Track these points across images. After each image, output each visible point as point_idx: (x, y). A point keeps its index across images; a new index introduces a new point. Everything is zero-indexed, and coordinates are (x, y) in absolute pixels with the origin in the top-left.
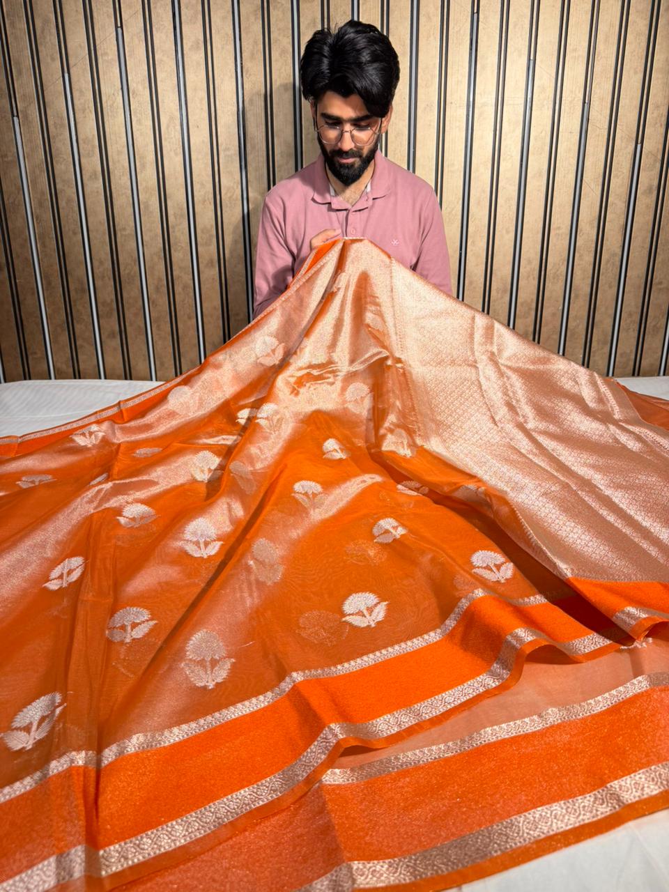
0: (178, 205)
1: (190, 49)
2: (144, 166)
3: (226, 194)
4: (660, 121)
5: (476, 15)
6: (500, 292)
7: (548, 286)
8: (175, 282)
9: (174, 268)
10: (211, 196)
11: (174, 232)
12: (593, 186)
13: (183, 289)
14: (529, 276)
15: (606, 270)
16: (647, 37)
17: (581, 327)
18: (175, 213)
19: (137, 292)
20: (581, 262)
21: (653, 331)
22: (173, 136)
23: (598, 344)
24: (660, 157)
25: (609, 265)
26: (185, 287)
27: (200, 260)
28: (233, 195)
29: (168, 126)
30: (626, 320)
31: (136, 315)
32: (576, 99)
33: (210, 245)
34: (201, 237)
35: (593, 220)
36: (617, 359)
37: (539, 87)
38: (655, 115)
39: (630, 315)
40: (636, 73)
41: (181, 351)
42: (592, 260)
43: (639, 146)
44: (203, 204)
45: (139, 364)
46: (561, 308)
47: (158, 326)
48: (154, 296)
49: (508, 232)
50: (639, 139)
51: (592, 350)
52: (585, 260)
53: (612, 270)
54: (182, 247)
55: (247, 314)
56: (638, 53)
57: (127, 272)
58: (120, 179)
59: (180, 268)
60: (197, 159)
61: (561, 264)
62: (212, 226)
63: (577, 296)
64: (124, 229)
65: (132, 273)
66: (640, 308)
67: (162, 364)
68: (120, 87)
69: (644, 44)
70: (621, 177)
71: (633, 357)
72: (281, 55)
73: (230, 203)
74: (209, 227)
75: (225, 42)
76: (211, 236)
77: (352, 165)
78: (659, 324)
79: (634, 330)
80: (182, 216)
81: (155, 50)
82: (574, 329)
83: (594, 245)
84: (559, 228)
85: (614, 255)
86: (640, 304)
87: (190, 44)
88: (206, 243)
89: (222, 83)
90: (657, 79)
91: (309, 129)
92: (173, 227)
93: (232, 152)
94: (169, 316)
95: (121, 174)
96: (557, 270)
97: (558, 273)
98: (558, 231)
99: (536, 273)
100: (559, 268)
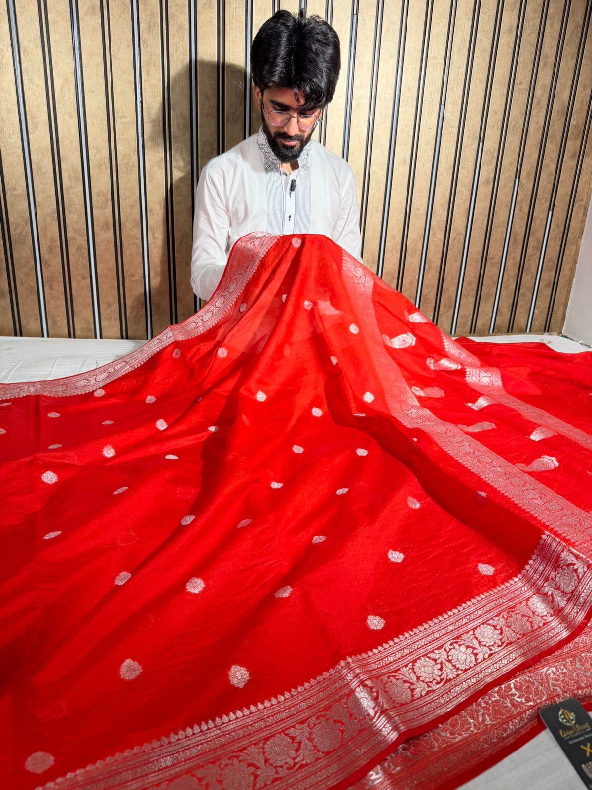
0: (73, 168)
1: (85, 13)
2: (36, 126)
3: (122, 160)
4: (497, 125)
5: (355, 16)
6: (370, 262)
7: (407, 259)
8: (69, 243)
9: (68, 229)
10: (107, 161)
11: (68, 194)
12: (445, 175)
13: (77, 251)
14: (393, 250)
15: (453, 246)
16: (490, 54)
17: (432, 293)
18: (69, 176)
19: (27, 252)
20: (434, 239)
21: (487, 297)
22: (67, 98)
23: (445, 308)
24: (496, 155)
25: (455, 242)
26: (79, 248)
27: (95, 223)
28: (129, 161)
29: (62, 89)
30: (466, 288)
31: (27, 274)
32: (434, 100)
33: (105, 208)
34: (97, 201)
35: (444, 204)
36: (458, 320)
37: (405, 86)
38: (494, 120)
39: (470, 284)
40: (480, 82)
41: (75, 310)
42: (443, 237)
43: (481, 144)
44: (99, 168)
45: (30, 323)
46: (417, 277)
47: (51, 287)
48: (46, 256)
49: (377, 211)
50: (481, 139)
51: (440, 312)
52: (437, 237)
53: (458, 247)
54: (77, 210)
55: (142, 275)
56: (482, 66)
57: (18, 231)
58: (10, 137)
59: (74, 230)
60: (93, 124)
61: (419, 240)
62: (107, 190)
63: (430, 268)
64: (15, 189)
65: (23, 233)
66: (478, 278)
67: (55, 323)
68: (10, 43)
69: (488, 59)
70: (467, 169)
71: (470, 318)
72: (178, 31)
73: (127, 169)
74: (105, 191)
75: (122, 11)
76: (107, 200)
78: (491, 292)
79: (472, 297)
80: (76, 179)
81: (48, 10)
82: (426, 295)
83: (444, 225)
84: (418, 209)
85: (459, 234)
86: (478, 275)
87: (85, 8)
88: (101, 206)
89: (118, 51)
90: (496, 89)
91: (204, 104)
92: (68, 189)
93: (129, 120)
94: (62, 276)
95: (11, 132)
96: (416, 246)
97: (416, 248)
98: (417, 212)
99: (399, 247)
100: (417, 243)
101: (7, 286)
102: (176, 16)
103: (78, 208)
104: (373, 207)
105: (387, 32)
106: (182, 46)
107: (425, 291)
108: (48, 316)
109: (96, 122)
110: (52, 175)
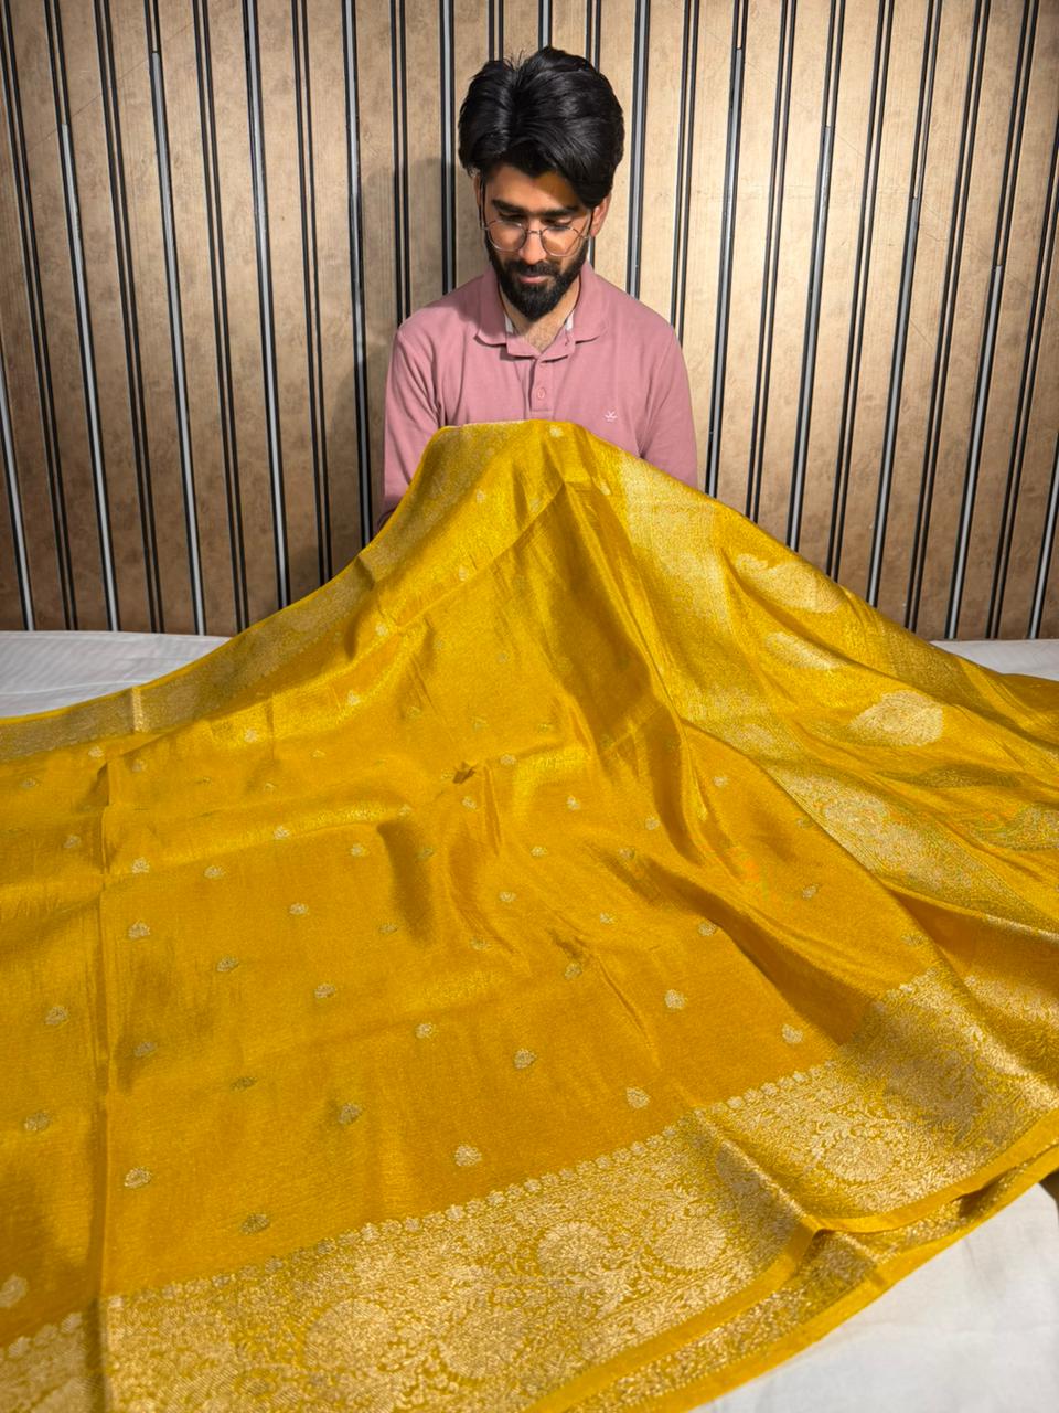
0: (248, 345)
1: (272, 92)
2: (191, 280)
3: (328, 329)
4: (1032, 230)
5: (739, 53)
6: (774, 499)
7: (851, 491)
8: (240, 471)
9: (238, 449)
10: (304, 332)
11: (239, 389)
12: (925, 331)
13: (254, 484)
14: (821, 475)
15: (946, 469)
16: (1012, 96)
17: (903, 557)
18: (242, 359)
19: (173, 488)
20: (905, 454)
21: (1020, 568)
22: (241, 232)
23: (932, 586)
24: (1031, 287)
25: (950, 459)
26: (257, 480)
27: (283, 437)
28: (340, 331)
30: (977, 547)
31: (173, 524)
32: (898, 192)
33: (300, 412)
34: (285, 400)
35: (924, 386)
36: (962, 611)
37: (840, 170)
38: (1024, 221)
39: (983, 540)
40: (994, 152)
41: (249, 585)
42: (923, 449)
43: (998, 269)
44: (290, 347)
45: (177, 608)
46: (872, 526)
47: (211, 544)
48: (203, 494)
49: (788, 403)
50: (999, 258)
51: (922, 595)
52: (910, 449)
53: (955, 467)
54: (254, 415)
55: (359, 526)
57: (160, 452)
58: (152, 300)
59: (249, 449)
60: (282, 271)
61: (873, 455)
62: (304, 383)
63: (898, 508)
64: (157, 383)
65: (169, 456)
66: (1000, 526)
67: (216, 607)
68: (154, 149)
69: (1007, 108)
70: (970, 317)
71: (987, 608)
72: (422, 107)
73: (335, 345)
74: (299, 383)
76: (302, 397)
77: (543, 286)
78: (1029, 555)
79: (989, 563)
80: (254, 364)
81: (215, 90)
82: (892, 563)
83: (926, 426)
84: (870, 398)
85: (958, 442)
86: (1000, 520)
87: (272, 84)
88: (294, 408)
89: (324, 148)
90: (1028, 163)
91: (466, 227)
92: (239, 382)
93: (339, 261)
94: (228, 528)
95: (154, 291)
96: (868, 466)
97: (868, 470)
98: (868, 403)
99: (833, 469)
100: (870, 462)
101: (142, 542)
102: (420, 82)
103: (255, 412)
104: (780, 396)
105: (802, 74)
106: (429, 131)
107: (889, 553)
108: (205, 595)
109: (286, 267)
110: (216, 359)
